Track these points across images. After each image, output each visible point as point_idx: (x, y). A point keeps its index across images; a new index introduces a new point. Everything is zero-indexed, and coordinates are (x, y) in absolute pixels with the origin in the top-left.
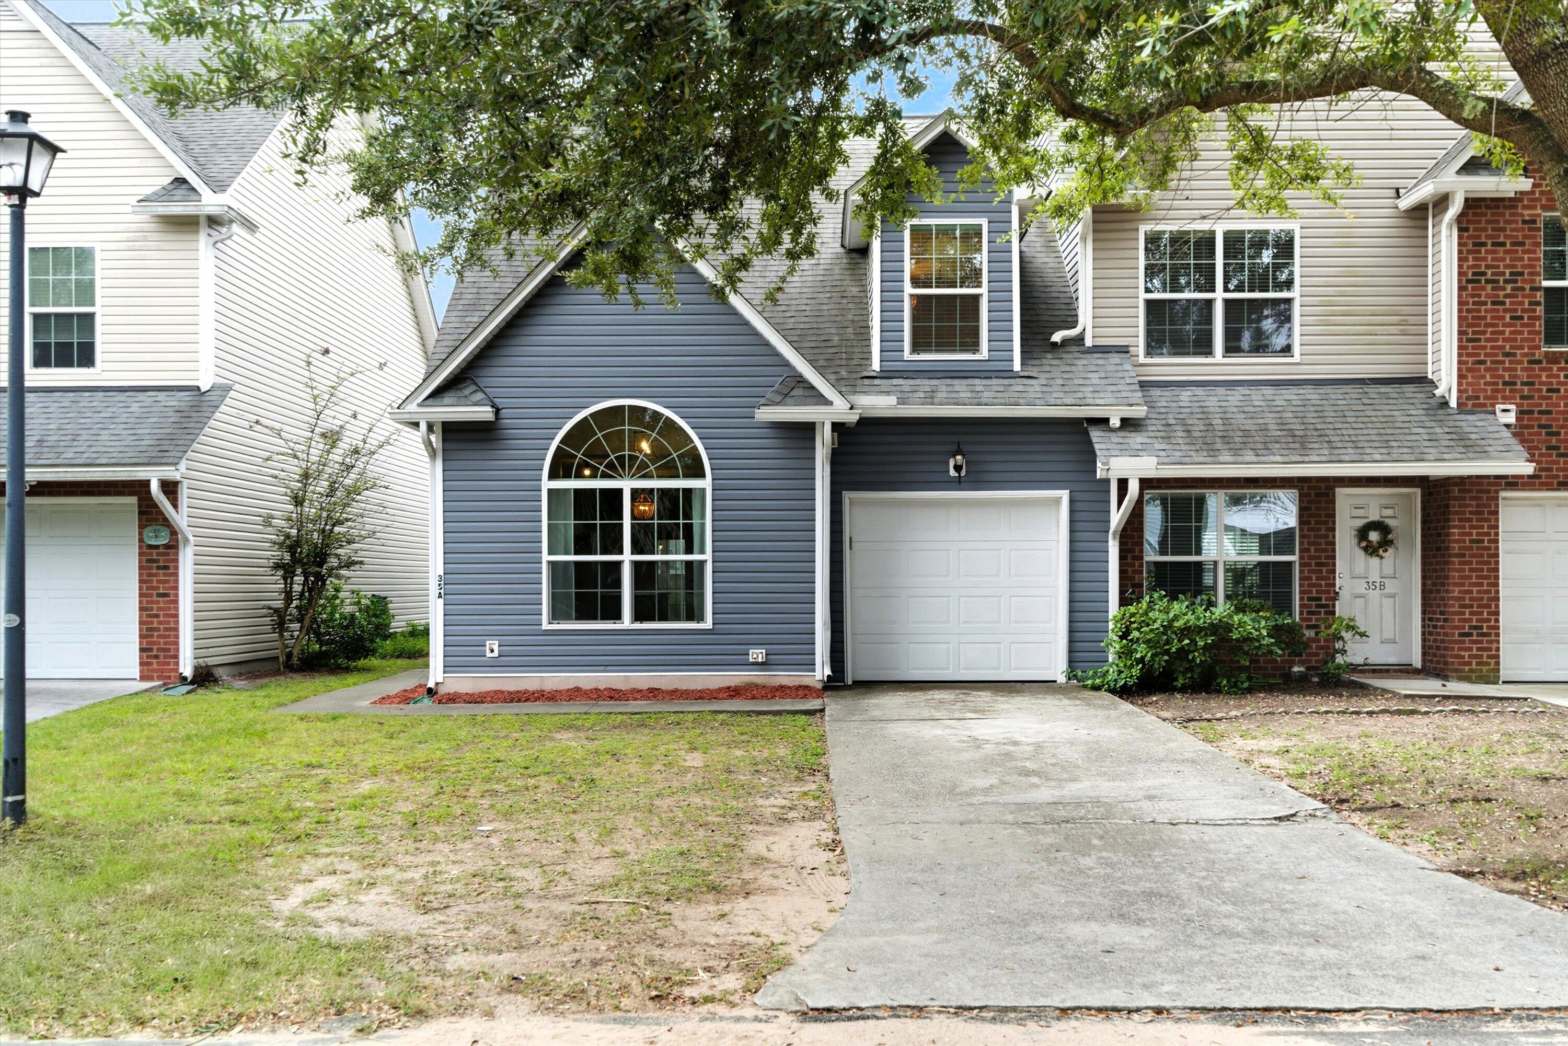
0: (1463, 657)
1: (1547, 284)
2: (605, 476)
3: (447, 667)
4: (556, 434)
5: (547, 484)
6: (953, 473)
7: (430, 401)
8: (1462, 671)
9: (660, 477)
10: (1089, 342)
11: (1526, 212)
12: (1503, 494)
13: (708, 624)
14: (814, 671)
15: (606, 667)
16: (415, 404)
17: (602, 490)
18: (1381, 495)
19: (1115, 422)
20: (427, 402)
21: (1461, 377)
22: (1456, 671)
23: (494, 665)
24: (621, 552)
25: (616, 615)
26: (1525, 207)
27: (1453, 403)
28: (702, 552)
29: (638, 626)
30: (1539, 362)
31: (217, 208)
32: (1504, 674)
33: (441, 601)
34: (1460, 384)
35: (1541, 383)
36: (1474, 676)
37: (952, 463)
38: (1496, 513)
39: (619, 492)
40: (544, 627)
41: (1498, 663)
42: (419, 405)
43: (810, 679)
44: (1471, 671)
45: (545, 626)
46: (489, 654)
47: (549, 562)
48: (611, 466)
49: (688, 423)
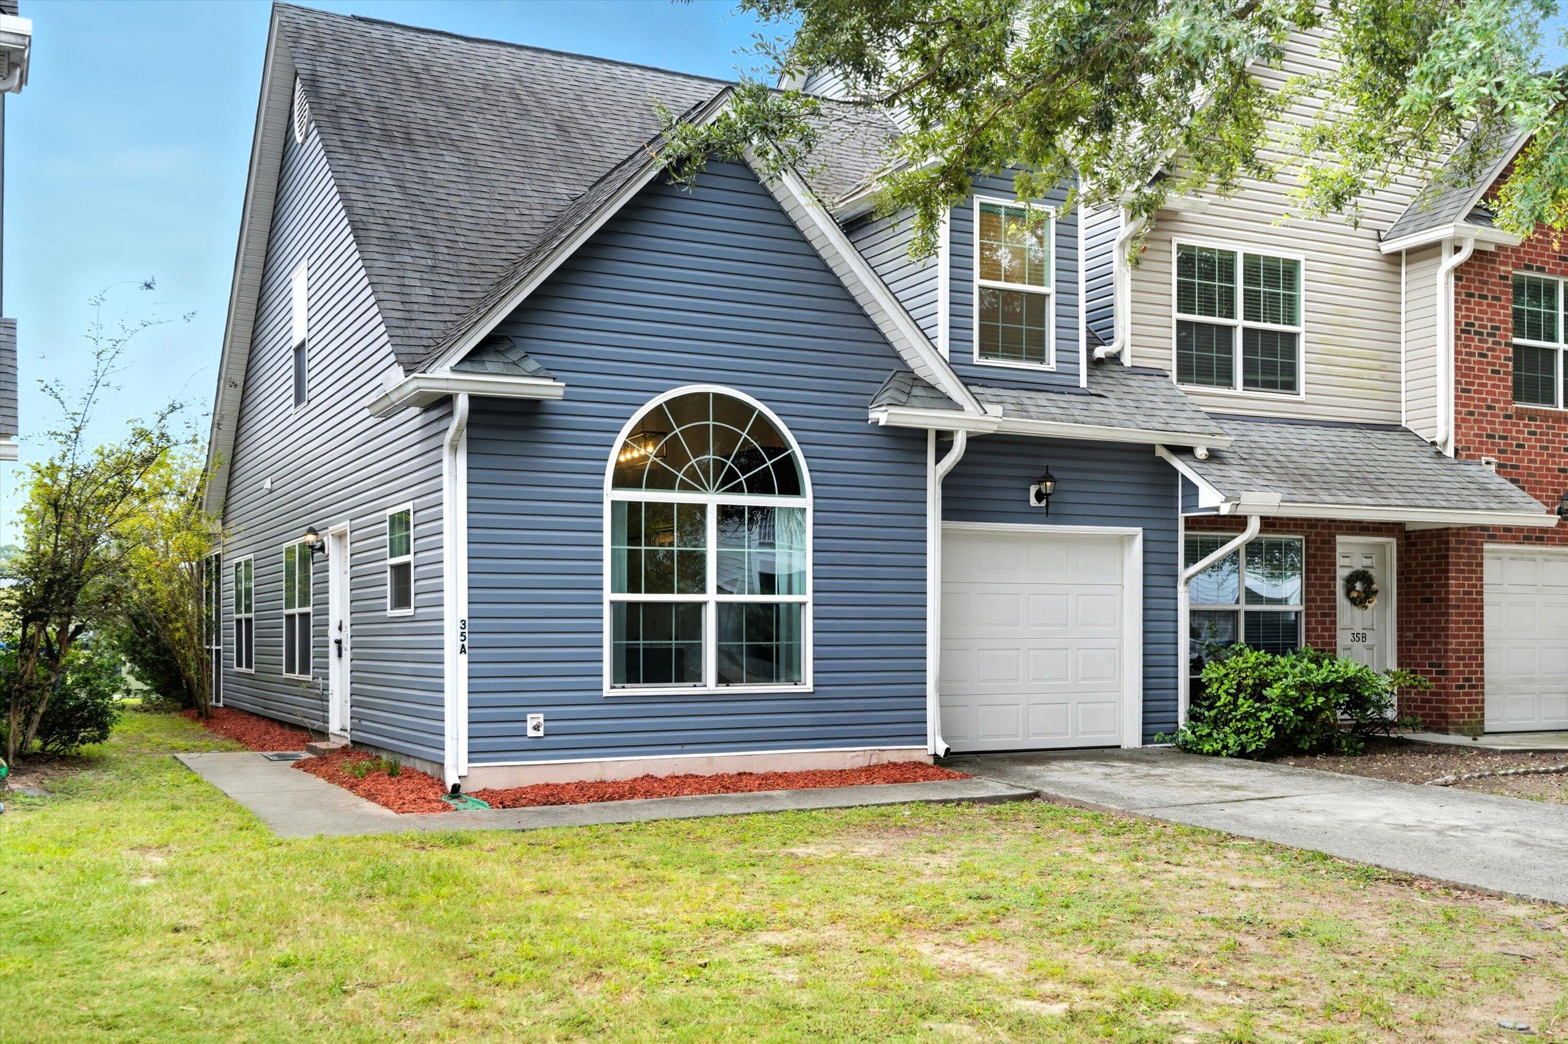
0: (1458, 710)
1: (1517, 341)
2: (685, 487)
3: (475, 754)
4: (623, 425)
5: (611, 494)
6: (1033, 502)
7: (467, 366)
8: (1458, 723)
9: (751, 491)
10: (1127, 361)
11: (1502, 268)
12: (1487, 546)
13: (807, 685)
14: (925, 743)
15: (682, 746)
16: (447, 367)
17: (680, 505)
18: (1362, 544)
19: (1201, 453)
20: (464, 367)
21: (1457, 427)
22: (1454, 723)
23: (536, 749)
24: (703, 590)
25: (696, 677)
26: (1502, 263)
27: (1450, 452)
28: (802, 592)
29: (724, 689)
30: (1509, 417)
31: (13, 39)
32: (1489, 726)
33: (464, 658)
34: (1456, 434)
35: (1512, 438)
36: (1466, 728)
37: (1033, 490)
38: (1481, 565)
39: (702, 508)
40: (605, 694)
41: (1483, 715)
42: (453, 370)
43: (922, 753)
44: (1464, 723)
45: (607, 691)
46: (531, 733)
47: (612, 602)
48: (692, 474)
49: (784, 422)
